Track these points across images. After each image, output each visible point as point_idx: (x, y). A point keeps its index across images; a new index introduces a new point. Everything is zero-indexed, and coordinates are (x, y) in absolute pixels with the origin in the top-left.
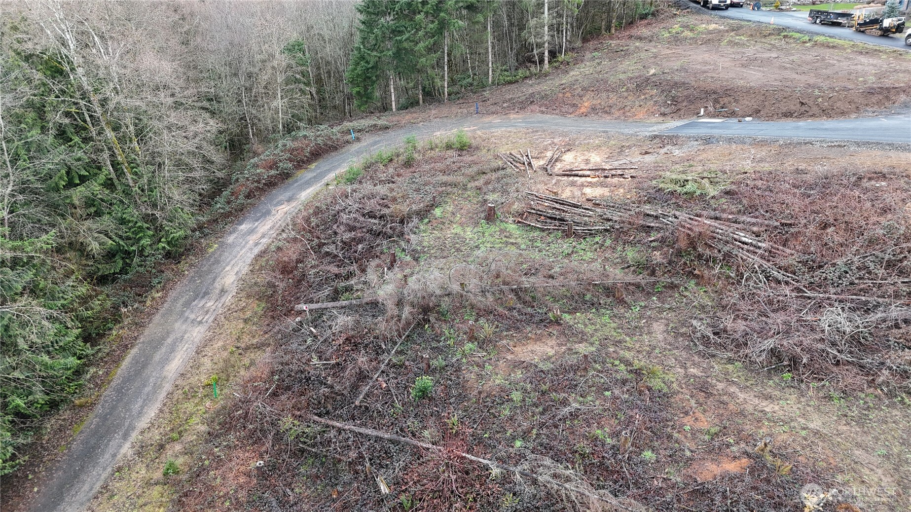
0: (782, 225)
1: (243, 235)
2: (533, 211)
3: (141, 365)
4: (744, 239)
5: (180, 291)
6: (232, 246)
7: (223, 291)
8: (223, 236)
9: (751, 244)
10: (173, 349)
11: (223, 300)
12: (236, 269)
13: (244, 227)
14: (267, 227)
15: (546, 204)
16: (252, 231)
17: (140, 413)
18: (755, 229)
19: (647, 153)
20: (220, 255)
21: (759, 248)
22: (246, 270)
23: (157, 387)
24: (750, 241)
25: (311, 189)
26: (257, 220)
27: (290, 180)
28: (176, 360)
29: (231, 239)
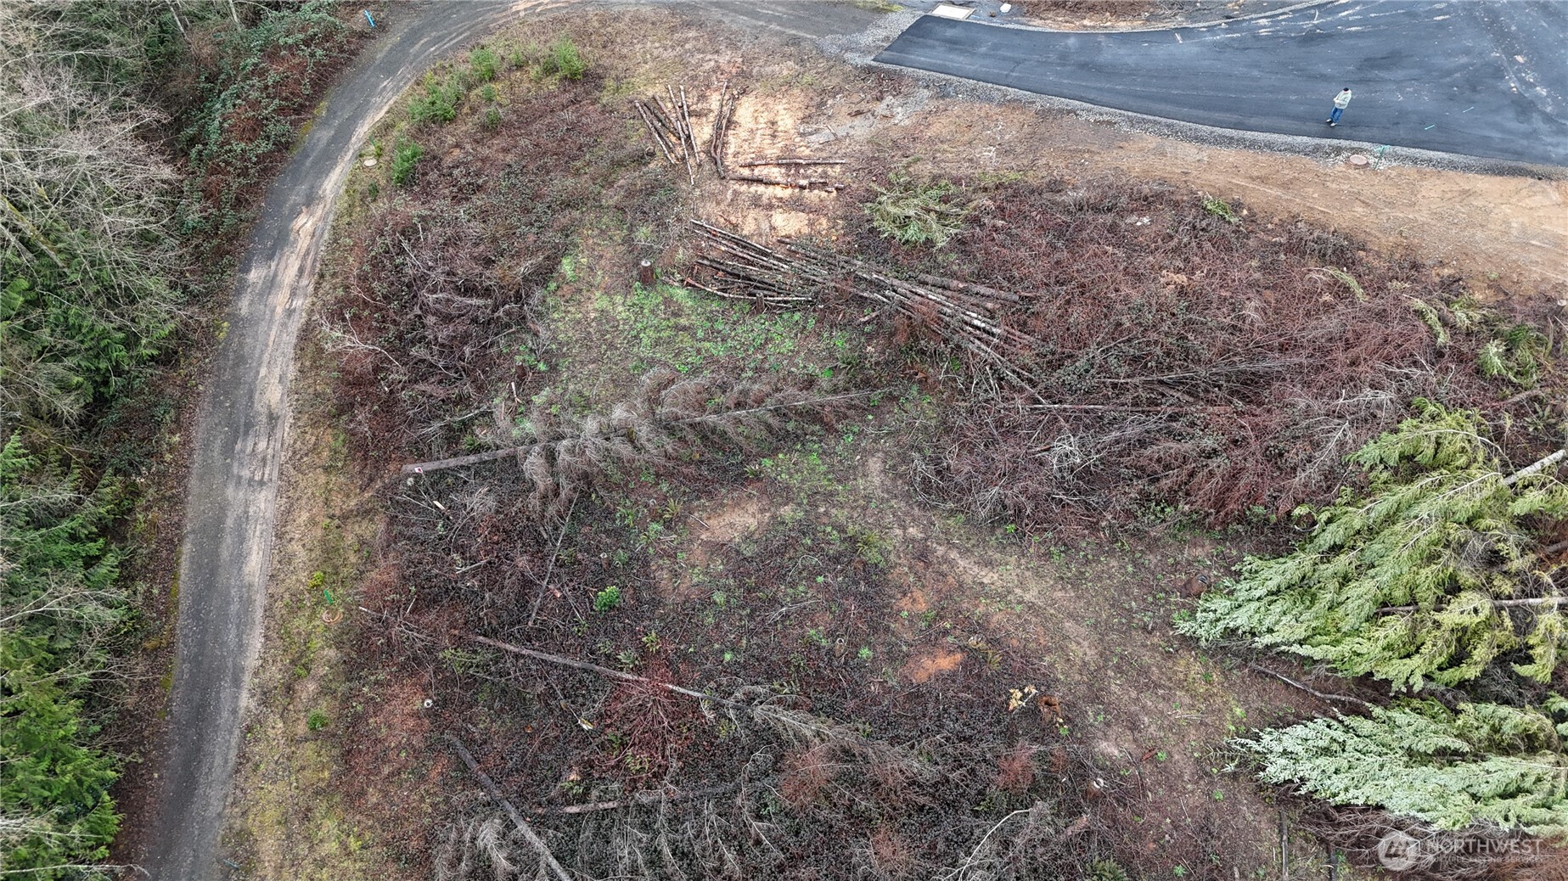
0: (1022, 298)
1: (261, 294)
2: (706, 262)
3: (209, 570)
4: (976, 322)
5: (204, 424)
6: (252, 321)
7: (273, 418)
8: (229, 302)
9: (984, 330)
10: (242, 539)
11: (279, 435)
12: (277, 372)
13: (255, 275)
14: (293, 271)
15: (723, 248)
16: (271, 284)
17: (241, 647)
18: (990, 305)
19: (858, 113)
20: (241, 345)
21: (993, 335)
22: (292, 371)
23: (247, 603)
24: (983, 325)
25: (338, 170)
26: (270, 257)
27: (295, 153)
28: (254, 553)
29: (244, 306)
